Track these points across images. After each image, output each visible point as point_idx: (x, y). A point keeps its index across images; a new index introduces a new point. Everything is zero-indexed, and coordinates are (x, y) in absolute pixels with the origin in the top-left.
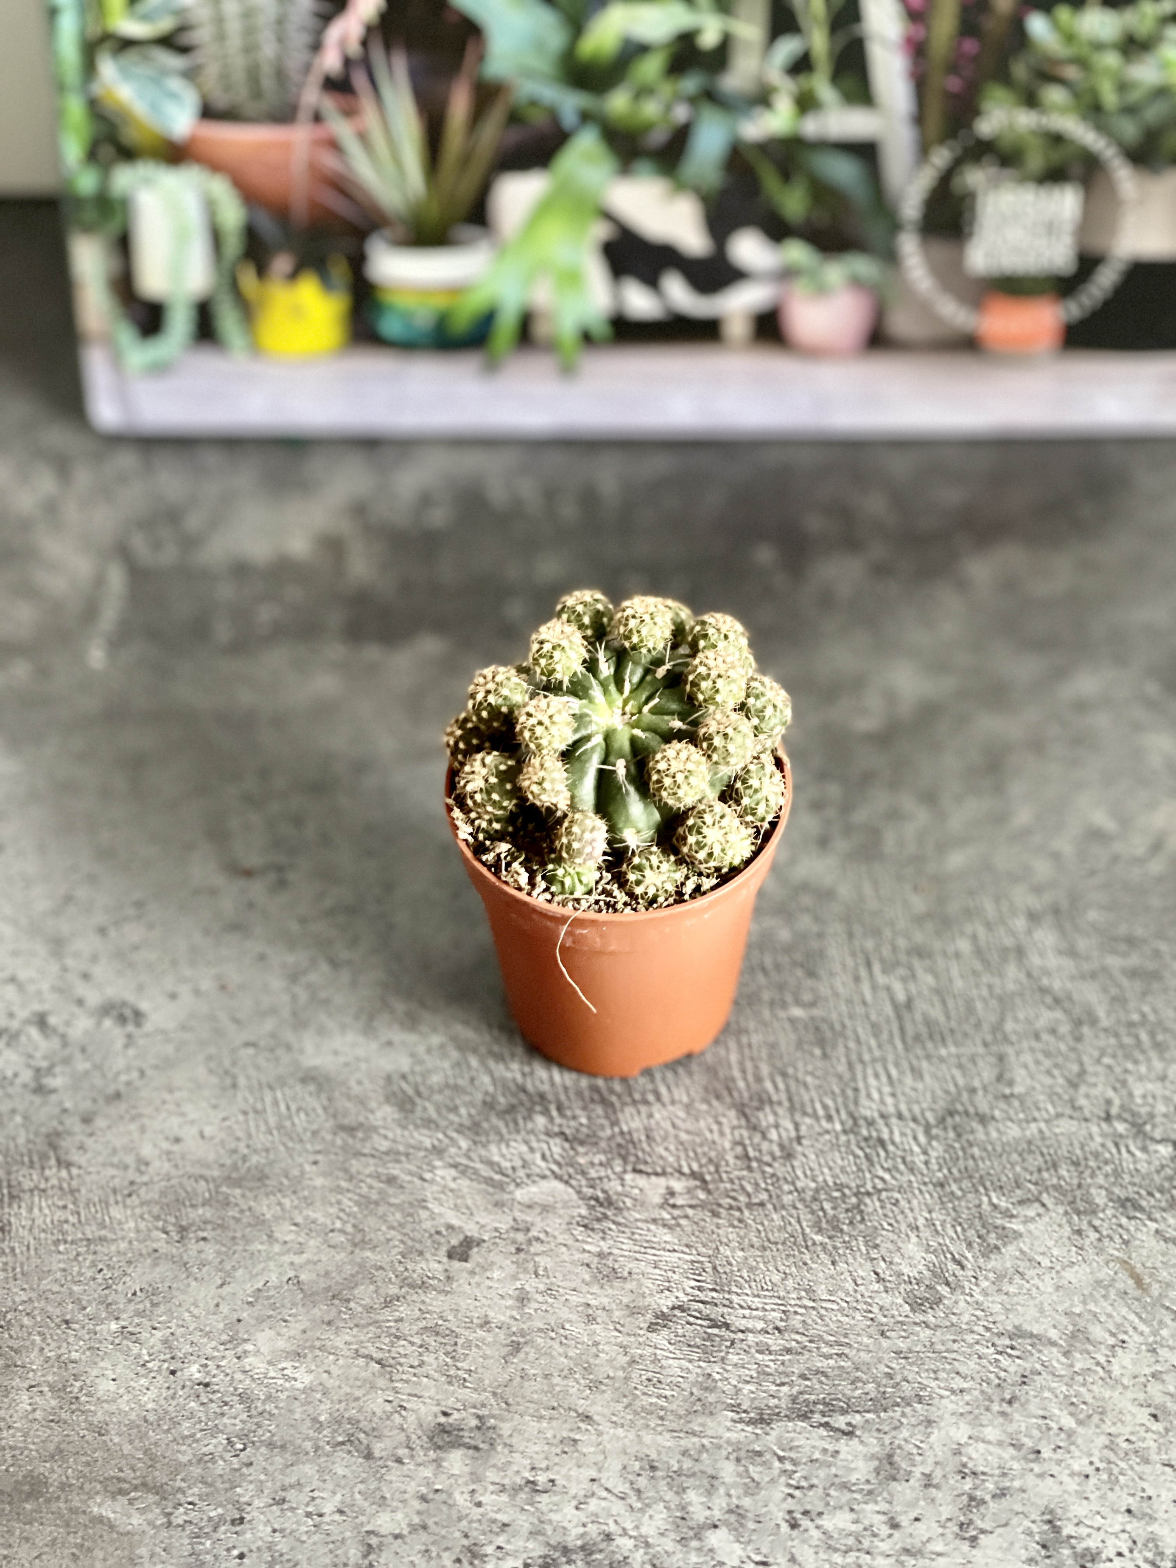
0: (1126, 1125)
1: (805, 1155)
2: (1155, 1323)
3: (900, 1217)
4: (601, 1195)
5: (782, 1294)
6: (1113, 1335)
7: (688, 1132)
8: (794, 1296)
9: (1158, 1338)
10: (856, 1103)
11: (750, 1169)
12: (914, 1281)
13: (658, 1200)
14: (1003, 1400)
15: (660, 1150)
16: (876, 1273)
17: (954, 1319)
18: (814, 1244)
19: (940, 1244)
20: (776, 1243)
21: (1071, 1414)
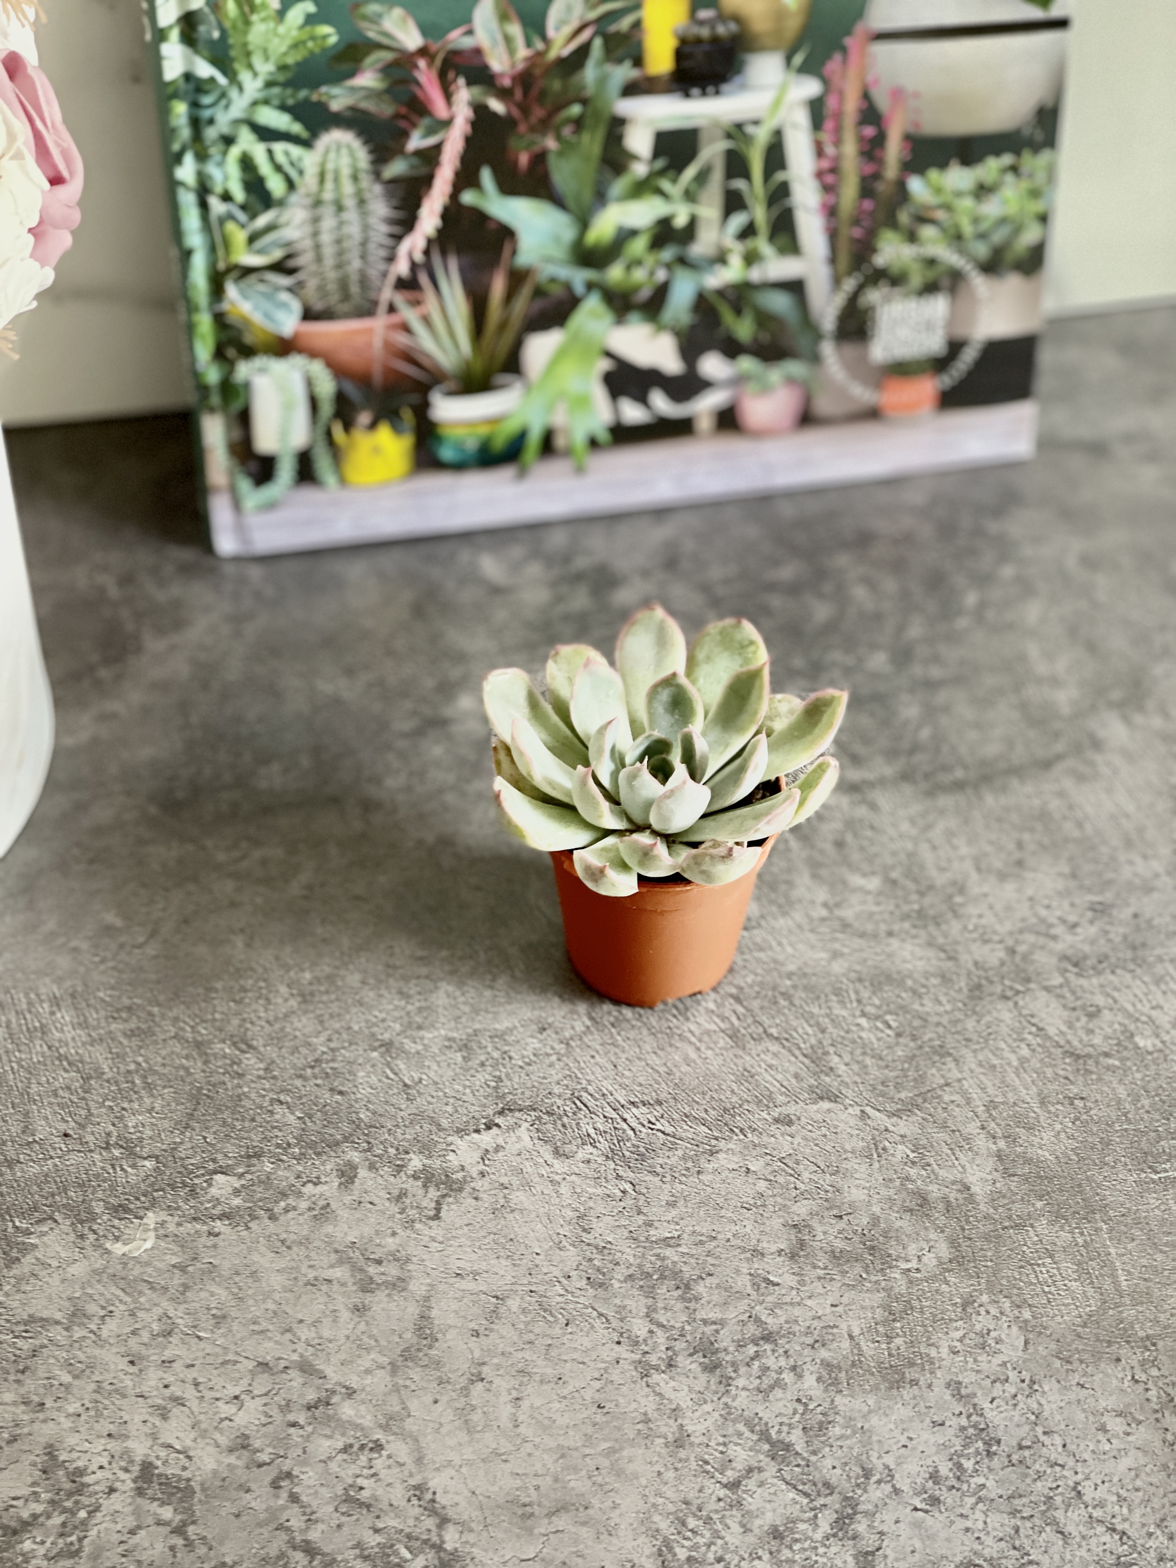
0: (123, 1151)
2: (136, 1294)
6: (103, 1308)
9: (137, 1305)
14: (18, 1371)
21: (69, 1372)
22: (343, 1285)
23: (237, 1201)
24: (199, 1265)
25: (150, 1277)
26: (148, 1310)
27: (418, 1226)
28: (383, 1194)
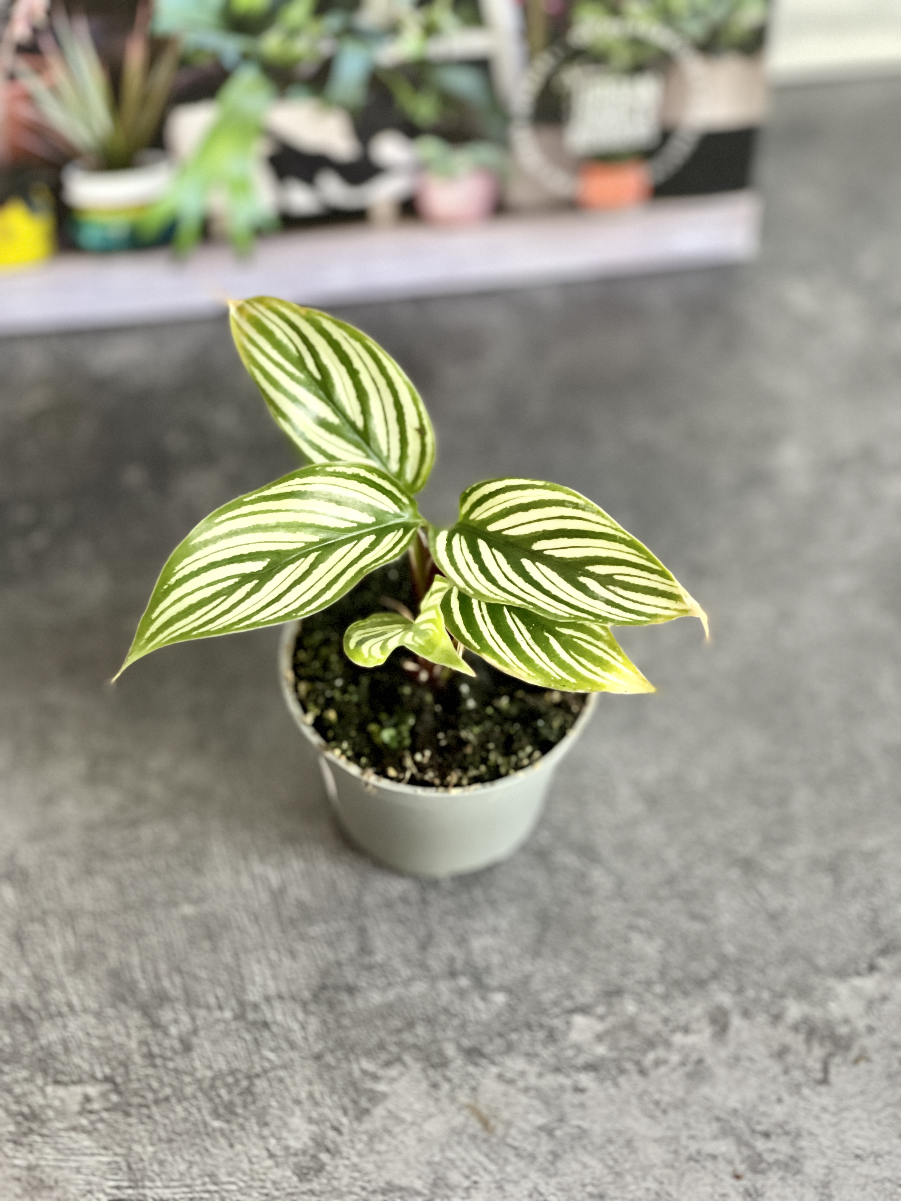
1: (201, 1046)
2: (501, 1161)
3: (286, 1094)
4: (25, 1110)
5: (189, 1181)
6: (467, 1177)
7: (99, 1038)
8: (199, 1182)
9: (504, 1176)
10: (243, 989)
11: (154, 1066)
12: (300, 1153)
13: (76, 1108)
15: (77, 1060)
16: (268, 1150)
17: (335, 1183)
18: (214, 1130)
19: (321, 1115)
20: (180, 1135)
22: (731, 1162)
23: (601, 1050)
24: (567, 1129)
25: (514, 1139)
26: (516, 1183)
27: (806, 1091)
28: (762, 1049)
